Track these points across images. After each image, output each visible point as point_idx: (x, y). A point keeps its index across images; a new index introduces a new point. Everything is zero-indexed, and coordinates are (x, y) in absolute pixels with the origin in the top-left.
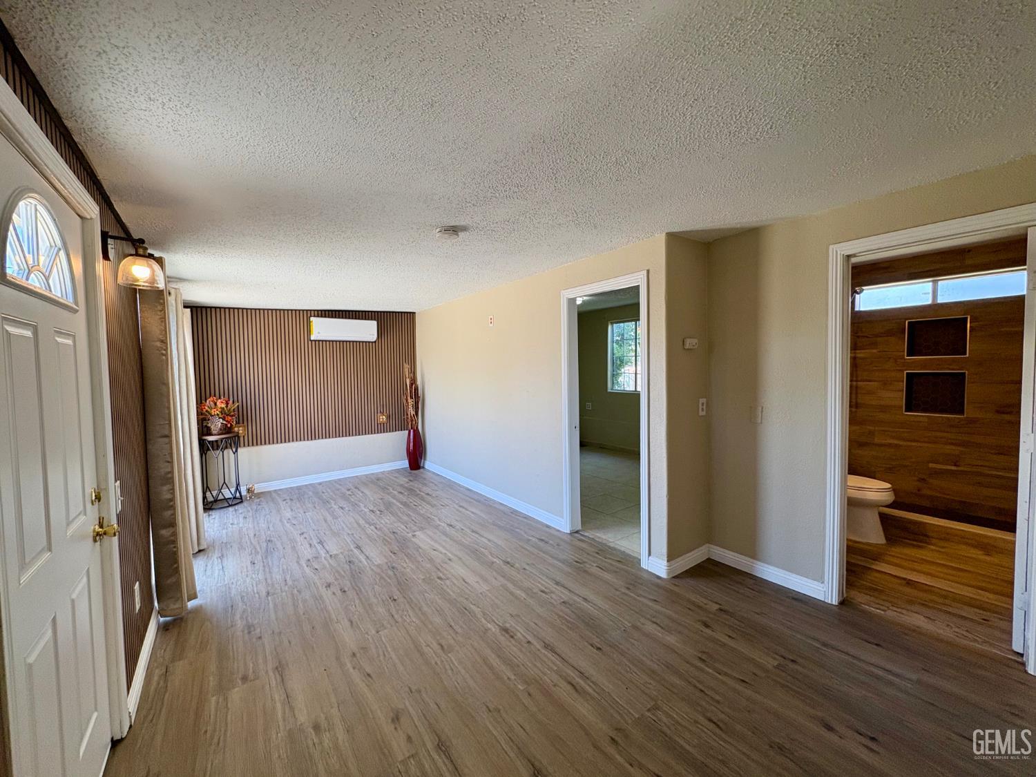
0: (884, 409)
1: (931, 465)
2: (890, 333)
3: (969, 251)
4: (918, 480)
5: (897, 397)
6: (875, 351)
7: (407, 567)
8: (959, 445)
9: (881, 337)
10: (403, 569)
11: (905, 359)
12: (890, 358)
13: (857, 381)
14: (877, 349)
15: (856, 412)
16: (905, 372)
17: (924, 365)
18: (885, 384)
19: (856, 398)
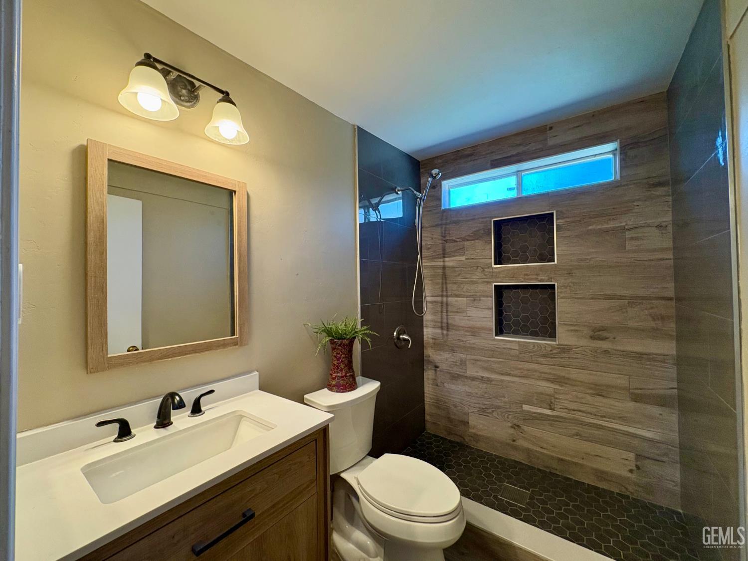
0: (474, 331)
1: (526, 407)
2: (475, 236)
3: (551, 128)
4: (512, 427)
5: (486, 316)
6: (463, 258)
8: (553, 381)
9: (468, 240)
11: (492, 268)
12: (478, 267)
13: (447, 296)
14: (463, 255)
15: (447, 335)
16: (493, 284)
17: (513, 275)
18: (475, 298)
19: (447, 319)
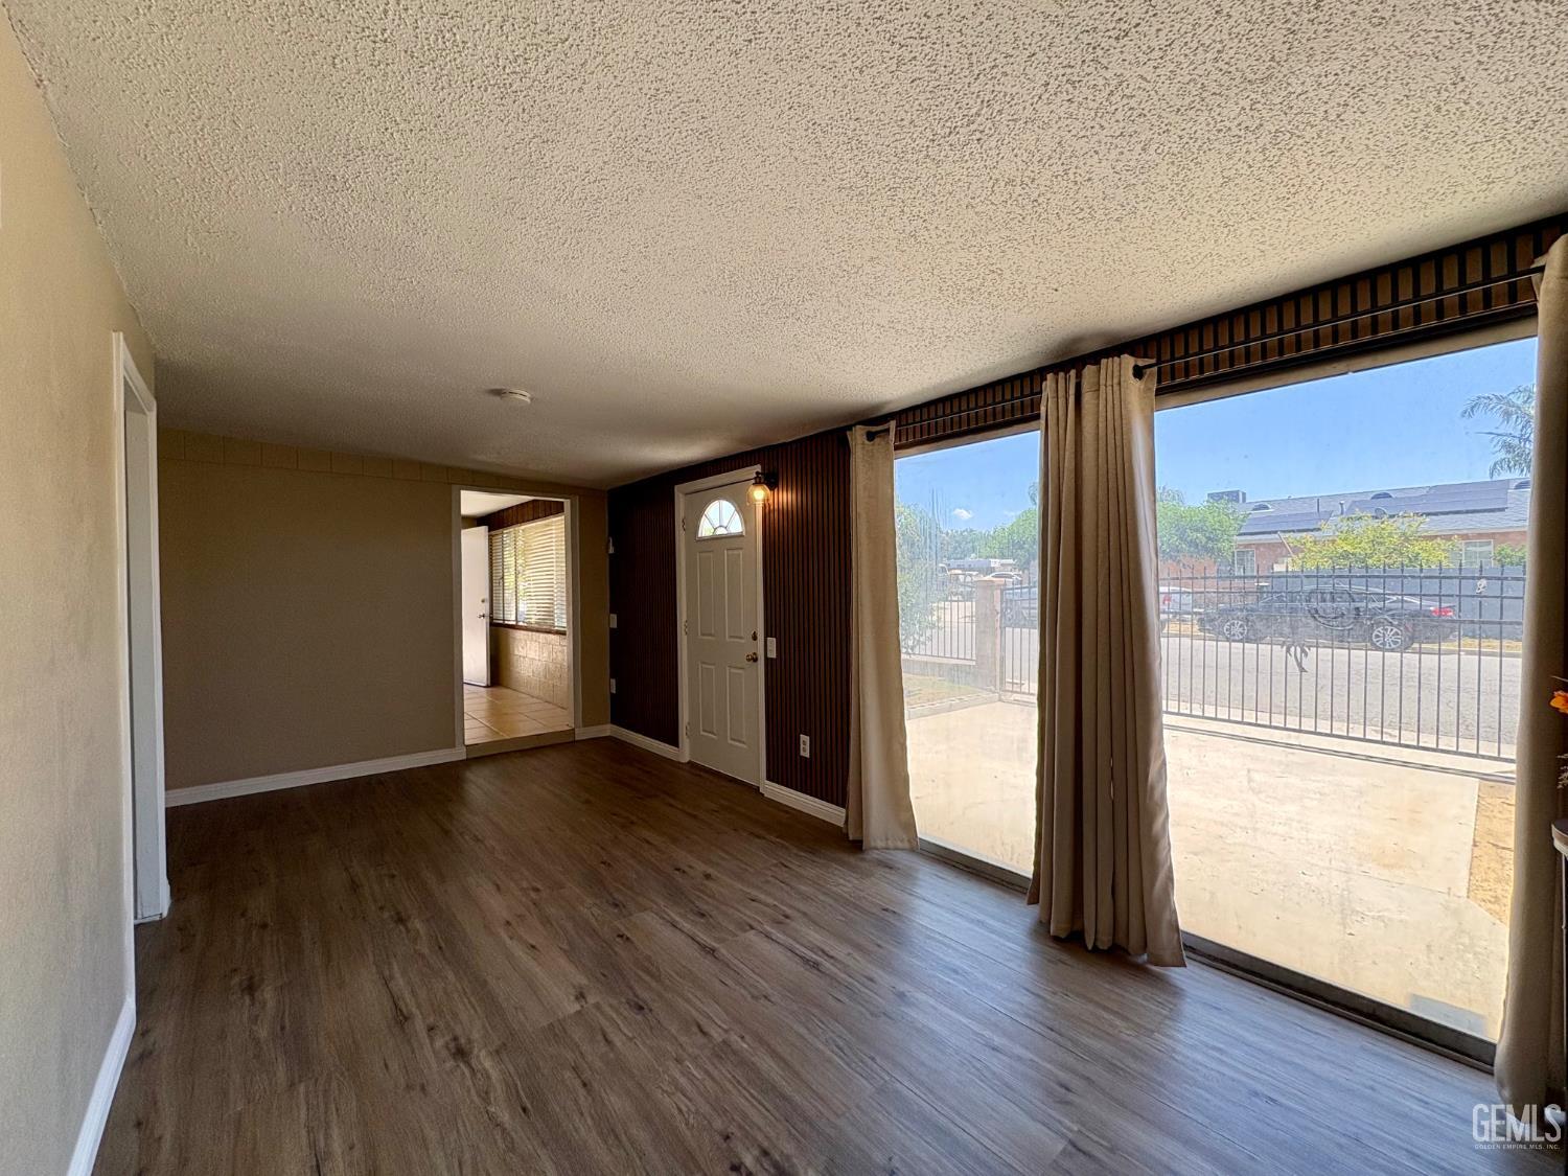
7: (591, 909)
10: (598, 902)
